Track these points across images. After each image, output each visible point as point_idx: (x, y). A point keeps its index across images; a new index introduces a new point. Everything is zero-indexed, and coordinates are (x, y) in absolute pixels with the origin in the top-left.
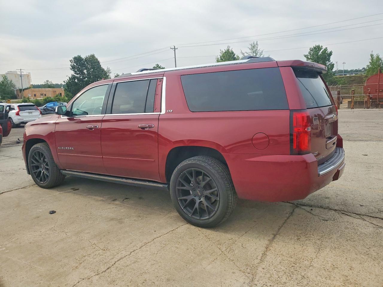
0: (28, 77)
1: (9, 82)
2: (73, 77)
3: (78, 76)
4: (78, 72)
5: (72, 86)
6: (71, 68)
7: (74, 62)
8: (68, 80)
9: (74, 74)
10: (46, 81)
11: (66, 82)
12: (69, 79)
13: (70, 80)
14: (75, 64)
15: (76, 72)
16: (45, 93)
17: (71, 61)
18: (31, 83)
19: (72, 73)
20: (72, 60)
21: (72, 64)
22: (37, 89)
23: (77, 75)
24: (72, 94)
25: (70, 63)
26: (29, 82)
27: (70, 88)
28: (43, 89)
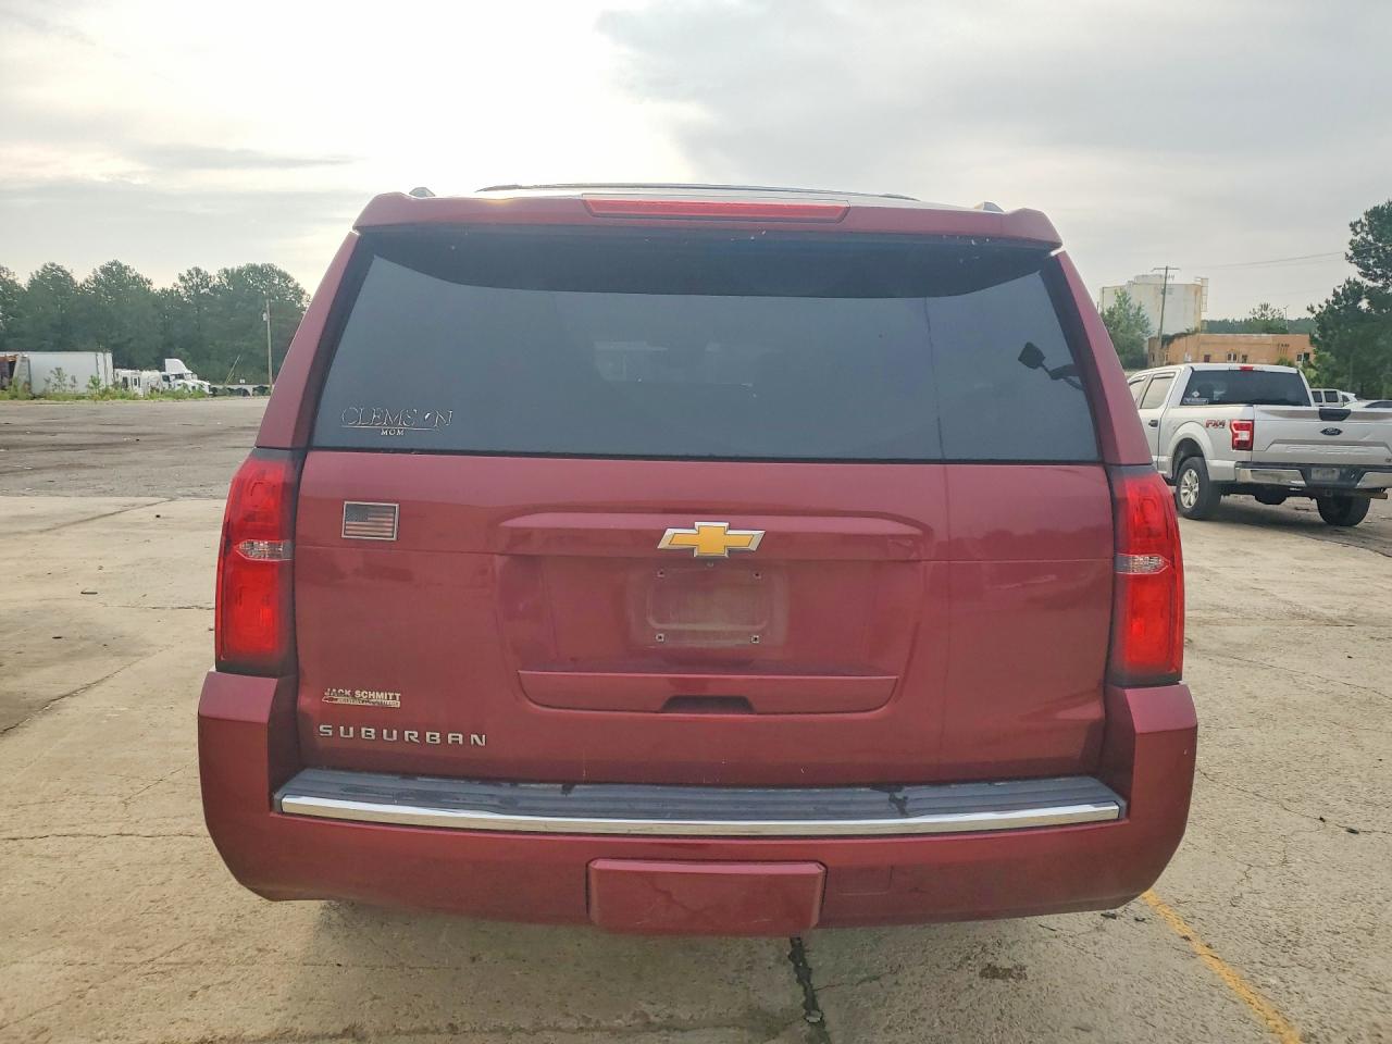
0: (1196, 293)
1: (1132, 312)
2: (1353, 291)
3: (1375, 284)
4: (1379, 271)
5: (1338, 324)
6: (1351, 253)
7: (1366, 229)
8: (1327, 302)
9: (1359, 279)
10: (1257, 308)
11: (1317, 310)
12: (1331, 298)
13: (1335, 303)
14: (1370, 238)
15: (1367, 267)
16: (1244, 351)
17: (1353, 226)
18: (1206, 316)
19: (1353, 272)
20: (1360, 221)
21: (1358, 238)
22: (1218, 337)
23: (1374, 280)
24: (1337, 357)
25: (1350, 236)
26: (1198, 312)
27: (1330, 332)
28: (1241, 337)
